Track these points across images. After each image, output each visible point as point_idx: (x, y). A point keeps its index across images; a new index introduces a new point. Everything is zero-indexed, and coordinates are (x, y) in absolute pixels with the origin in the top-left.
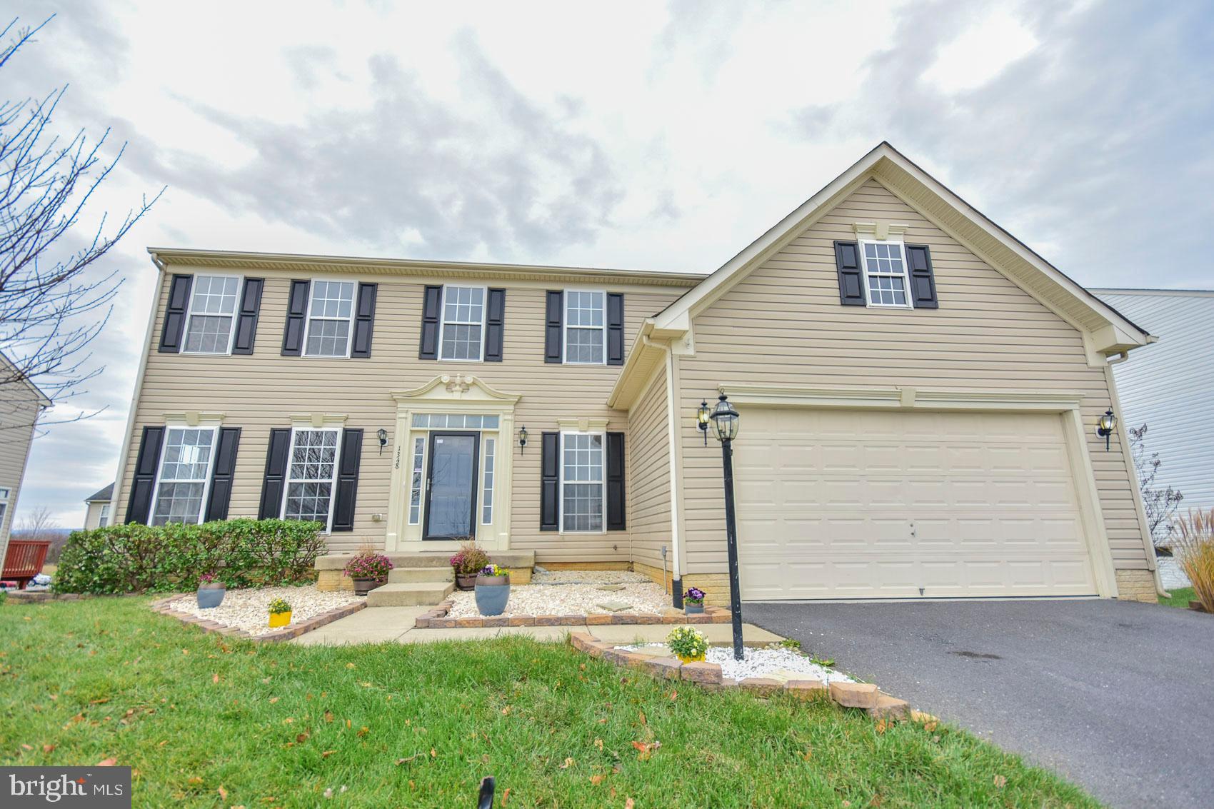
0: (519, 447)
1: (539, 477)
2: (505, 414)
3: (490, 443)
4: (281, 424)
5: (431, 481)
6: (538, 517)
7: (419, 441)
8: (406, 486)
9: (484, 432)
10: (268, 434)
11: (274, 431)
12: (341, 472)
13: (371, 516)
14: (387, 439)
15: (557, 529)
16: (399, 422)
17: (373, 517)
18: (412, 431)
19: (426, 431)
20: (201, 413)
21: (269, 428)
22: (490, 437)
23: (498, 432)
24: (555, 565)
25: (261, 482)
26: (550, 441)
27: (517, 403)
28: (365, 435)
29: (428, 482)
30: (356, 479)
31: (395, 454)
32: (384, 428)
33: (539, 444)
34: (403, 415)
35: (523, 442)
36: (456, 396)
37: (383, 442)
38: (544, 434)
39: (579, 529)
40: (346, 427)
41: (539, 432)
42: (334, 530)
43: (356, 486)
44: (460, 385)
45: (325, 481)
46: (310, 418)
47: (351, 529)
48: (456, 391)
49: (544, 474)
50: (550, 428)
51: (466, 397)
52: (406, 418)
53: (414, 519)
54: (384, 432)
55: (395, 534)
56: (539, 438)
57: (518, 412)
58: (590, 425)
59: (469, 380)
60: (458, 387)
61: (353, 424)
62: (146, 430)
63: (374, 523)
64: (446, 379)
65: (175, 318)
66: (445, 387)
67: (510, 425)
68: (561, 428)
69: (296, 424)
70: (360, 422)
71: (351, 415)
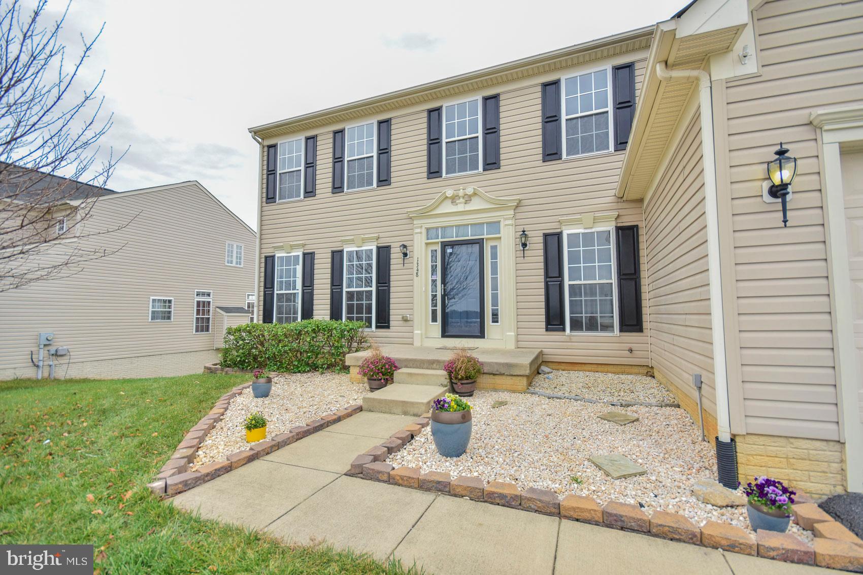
0: (521, 250)
1: (542, 278)
2: (506, 219)
3: (494, 248)
4: (336, 246)
5: (444, 287)
6: (543, 318)
7: (434, 252)
8: (426, 291)
9: (487, 239)
10: (330, 255)
11: (333, 252)
12: (378, 282)
13: (401, 316)
14: (408, 252)
15: (564, 330)
16: (416, 236)
17: (403, 317)
18: (427, 244)
19: (437, 243)
20: (291, 243)
21: (329, 250)
22: (493, 243)
23: (500, 238)
24: (563, 364)
25: (329, 291)
26: (553, 241)
27: (517, 207)
28: (392, 251)
29: (443, 287)
30: (389, 287)
31: (415, 265)
32: (405, 243)
33: (541, 246)
34: (418, 230)
35: (524, 245)
36: (461, 208)
37: (405, 255)
38: (546, 236)
39: (588, 329)
40: (379, 245)
41: (541, 233)
42: (377, 327)
43: (389, 293)
44: (463, 198)
45: (368, 289)
46: (353, 240)
47: (388, 327)
48: (460, 203)
49: (547, 275)
50: (551, 228)
51: (469, 207)
52: (421, 233)
53: (434, 319)
54: (405, 246)
55: (420, 332)
56: (541, 239)
57: (519, 216)
58: (595, 220)
59: (470, 191)
60: (462, 200)
61: (383, 242)
62: (266, 257)
63: (405, 322)
64: (450, 193)
65: (271, 177)
66: (450, 201)
67: (511, 230)
68: (563, 228)
69: (345, 246)
70: (388, 240)
71: (381, 235)
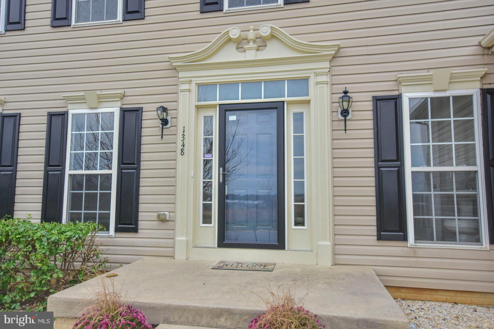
0: (341, 120)
1: (371, 162)
2: (317, 75)
3: (299, 118)
4: (56, 107)
5: (224, 170)
6: (373, 220)
7: (208, 120)
8: (195, 177)
9: (290, 103)
10: (45, 119)
11: (51, 116)
12: (121, 161)
13: (156, 214)
14: (169, 118)
15: (405, 238)
16: (181, 95)
17: (159, 216)
18: (198, 108)
19: (213, 106)
21: (45, 112)
22: (298, 109)
23: (308, 102)
24: (403, 290)
25: (41, 174)
27: (334, 57)
28: (145, 115)
29: (221, 172)
30: (138, 169)
31: (180, 138)
32: (164, 105)
33: (370, 115)
34: (186, 87)
35: (345, 113)
36: (250, 55)
37: (165, 122)
38: (377, 100)
39: (441, 240)
40: (124, 106)
41: (369, 96)
42: (117, 230)
43: (138, 178)
44: (254, 42)
45: (106, 172)
46: (83, 98)
47: (135, 230)
48: (250, 49)
49: (379, 157)
50: (385, 90)
51: (263, 55)
52: (189, 91)
53: (207, 219)
54: (164, 110)
55: (184, 238)
56: (369, 105)
57: (336, 70)
59: (265, 30)
60: (251, 44)
61: (131, 102)
63: (160, 223)
64: (235, 33)
66: (234, 46)
67: (326, 90)
68: (403, 89)
69: (70, 107)
70: (139, 99)
71: (128, 92)
